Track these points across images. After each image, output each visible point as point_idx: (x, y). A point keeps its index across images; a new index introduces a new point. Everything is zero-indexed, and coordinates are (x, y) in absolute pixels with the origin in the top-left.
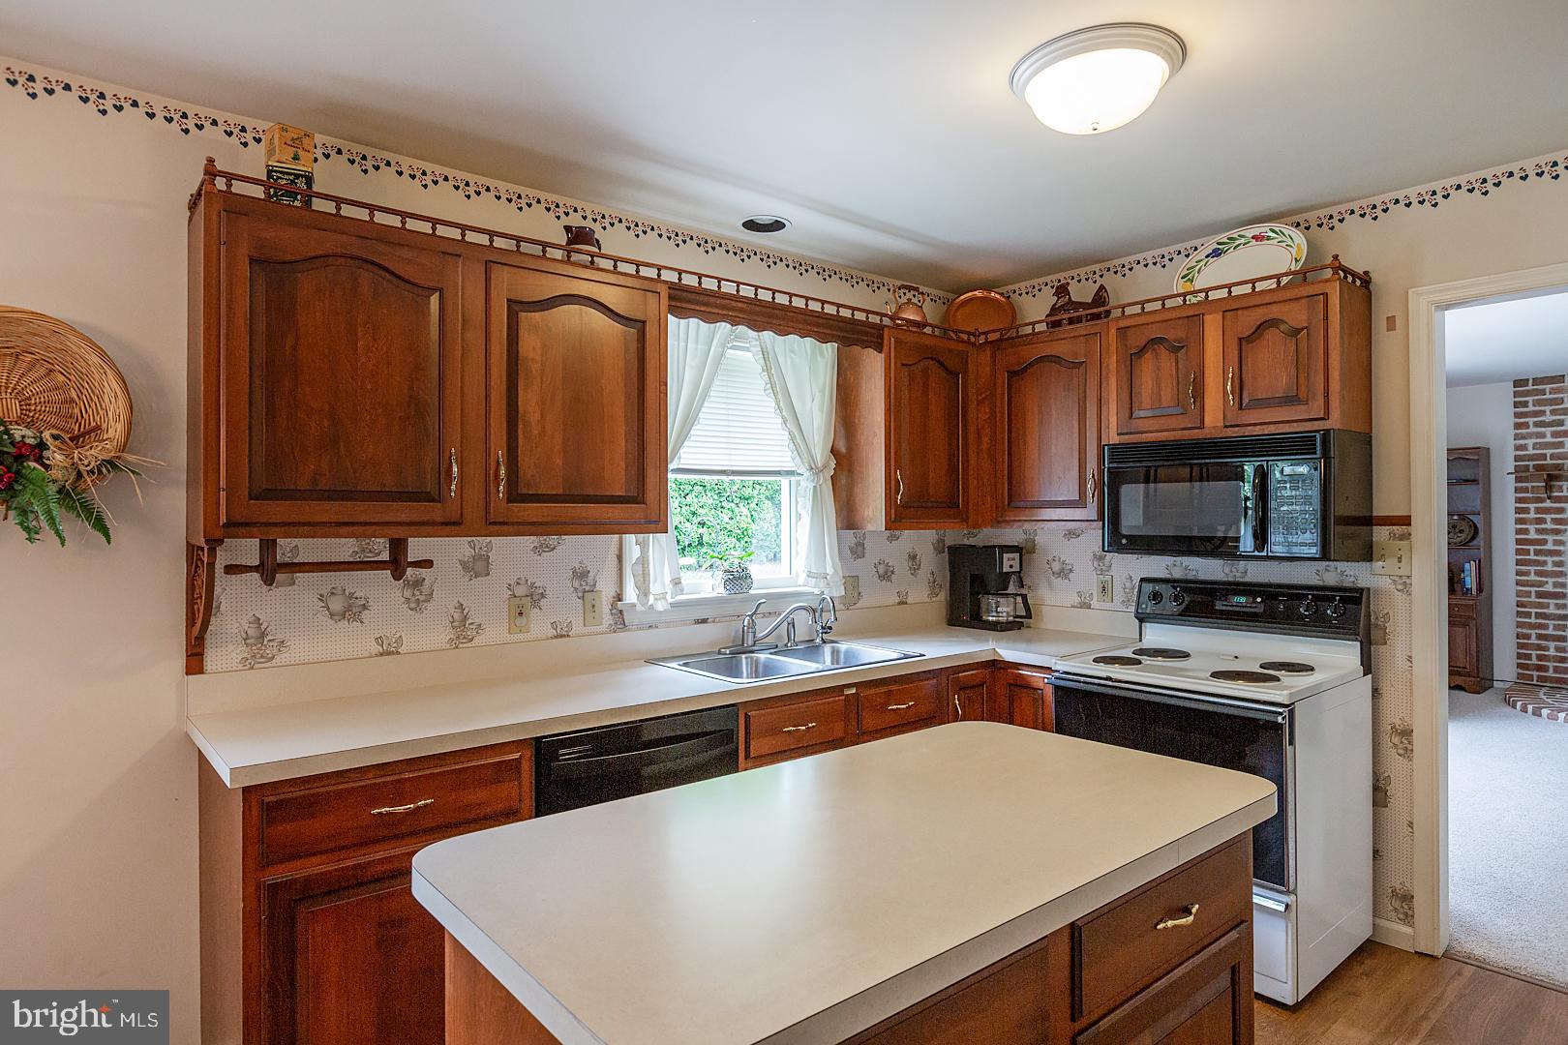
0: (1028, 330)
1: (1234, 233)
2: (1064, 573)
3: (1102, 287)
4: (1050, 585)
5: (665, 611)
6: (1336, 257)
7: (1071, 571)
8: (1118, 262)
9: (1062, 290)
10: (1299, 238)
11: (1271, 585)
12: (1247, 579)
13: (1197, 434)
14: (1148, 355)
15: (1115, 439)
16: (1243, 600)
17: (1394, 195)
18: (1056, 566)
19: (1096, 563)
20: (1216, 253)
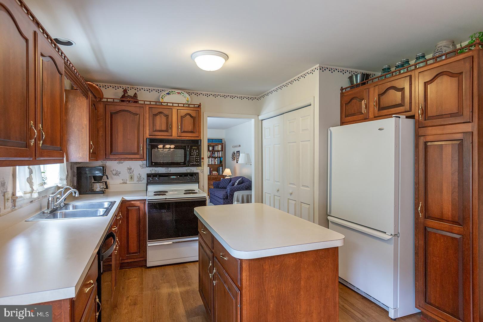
0: (105, 100)
1: (173, 90)
2: (117, 174)
3: (136, 93)
4: (112, 178)
5: (37, 197)
6: (200, 103)
7: (120, 173)
8: (136, 87)
9: (125, 91)
10: (187, 96)
11: (179, 173)
12: (171, 172)
13: (170, 138)
14: (159, 116)
15: (148, 137)
16: (174, 177)
17: (201, 92)
18: (114, 172)
19: (128, 171)
20: (168, 94)
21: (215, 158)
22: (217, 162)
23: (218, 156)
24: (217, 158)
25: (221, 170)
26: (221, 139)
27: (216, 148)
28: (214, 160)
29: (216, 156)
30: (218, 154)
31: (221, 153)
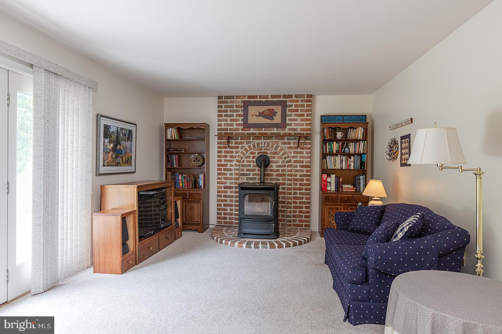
21: (349, 155)
22: (353, 163)
23: (355, 151)
24: (353, 155)
25: (361, 181)
26: (362, 116)
27: (352, 134)
28: (346, 160)
29: (352, 151)
30: (355, 147)
31: (362, 144)
